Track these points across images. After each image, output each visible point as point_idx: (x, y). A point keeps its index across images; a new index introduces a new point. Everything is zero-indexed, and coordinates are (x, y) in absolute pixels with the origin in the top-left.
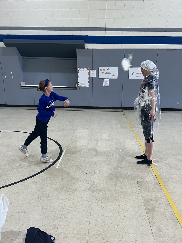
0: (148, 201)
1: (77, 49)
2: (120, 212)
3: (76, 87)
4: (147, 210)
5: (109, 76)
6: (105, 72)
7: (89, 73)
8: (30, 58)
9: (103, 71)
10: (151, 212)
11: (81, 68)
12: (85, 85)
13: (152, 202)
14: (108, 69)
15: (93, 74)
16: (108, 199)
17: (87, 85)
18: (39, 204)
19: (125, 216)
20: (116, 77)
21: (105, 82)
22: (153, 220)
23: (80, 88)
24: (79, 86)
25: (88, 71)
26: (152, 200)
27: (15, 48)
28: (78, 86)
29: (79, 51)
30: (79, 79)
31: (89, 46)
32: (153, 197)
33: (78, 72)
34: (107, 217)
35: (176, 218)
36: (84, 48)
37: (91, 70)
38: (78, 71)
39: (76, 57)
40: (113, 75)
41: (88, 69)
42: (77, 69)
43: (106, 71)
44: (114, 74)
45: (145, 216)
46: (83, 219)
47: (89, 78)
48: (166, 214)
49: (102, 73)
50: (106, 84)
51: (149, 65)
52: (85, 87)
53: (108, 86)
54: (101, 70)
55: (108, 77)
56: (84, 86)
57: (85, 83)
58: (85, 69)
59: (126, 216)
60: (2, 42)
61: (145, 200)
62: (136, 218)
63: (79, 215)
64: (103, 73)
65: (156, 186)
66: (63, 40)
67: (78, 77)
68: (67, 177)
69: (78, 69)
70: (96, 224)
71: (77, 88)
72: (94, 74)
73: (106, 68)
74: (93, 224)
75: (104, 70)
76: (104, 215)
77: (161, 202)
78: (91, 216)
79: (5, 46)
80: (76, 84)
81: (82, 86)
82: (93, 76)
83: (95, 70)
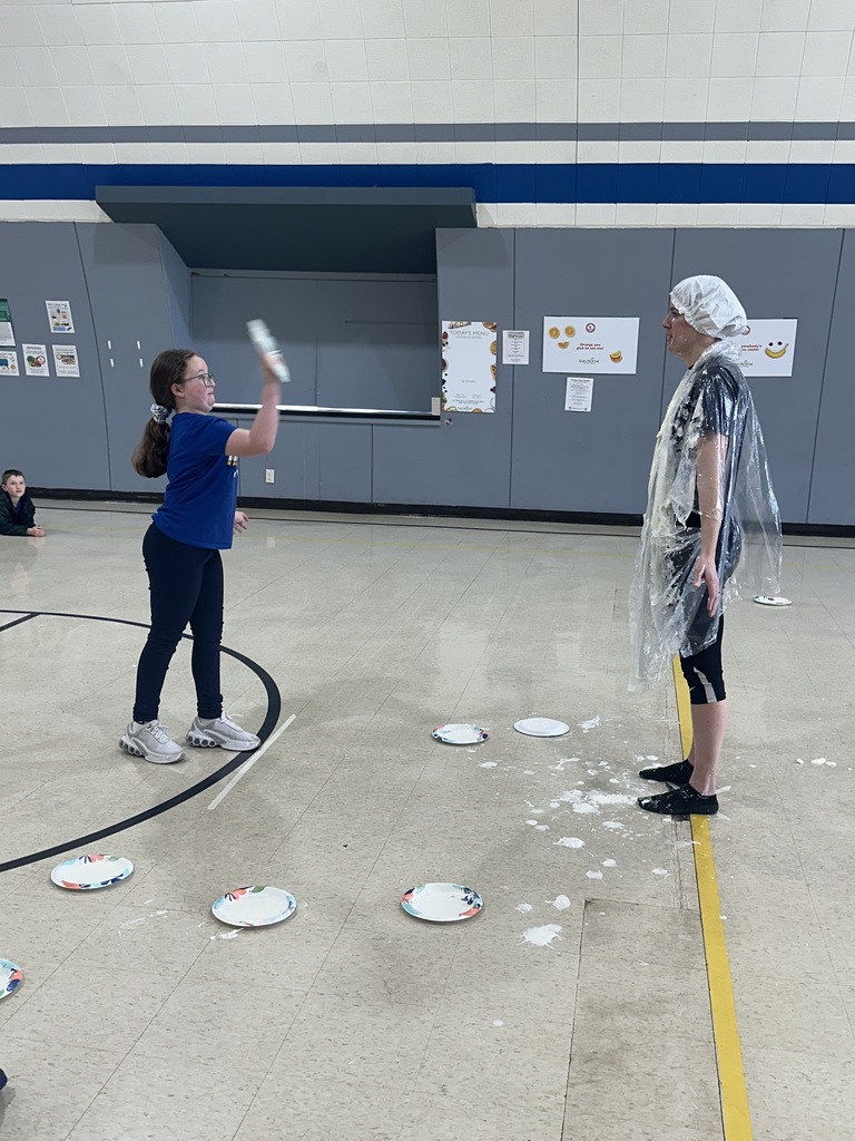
0: (604, 1013)
1: (437, 229)
2: (427, 1064)
3: (435, 412)
4: (576, 1060)
5: (592, 361)
6: (574, 342)
7: (498, 348)
8: (226, 276)
9: (563, 338)
10: (594, 1078)
11: (459, 324)
12: (476, 403)
13: (620, 1021)
14: (590, 329)
15: (517, 350)
16: (398, 986)
17: (487, 403)
18: (39, 993)
19: (448, 1088)
20: (628, 366)
21: (573, 393)
22: (589, 1123)
23: (450, 420)
24: (446, 408)
25: (493, 336)
26: (623, 1008)
27: (154, 227)
28: (442, 407)
29: (447, 242)
30: (448, 375)
31: (496, 215)
32: (638, 994)
33: (444, 341)
34: (349, 1084)
35: (717, 1124)
36: (473, 224)
37: (505, 333)
38: (446, 336)
39: (435, 271)
40: (616, 359)
41: (494, 328)
42: (437, 326)
43: (582, 336)
44: (620, 352)
45: (555, 1095)
46: (225, 1087)
47: (498, 369)
48: (669, 1095)
49: (560, 344)
50: (579, 398)
51: (712, 306)
52: (478, 413)
53: (589, 410)
54: (555, 333)
55: (590, 365)
56: (472, 407)
57: (478, 396)
58: (478, 326)
59: (452, 1089)
60: (94, 199)
61: (590, 1007)
62: (504, 1102)
63: (211, 1062)
64: (563, 345)
65: (674, 935)
66: (374, 188)
67: (444, 364)
68: (240, 860)
69: (445, 326)
70: (278, 1121)
71: (437, 418)
72: (520, 352)
73: (579, 323)
74: (265, 1117)
75: (570, 331)
76: (341, 1076)
77: (667, 1026)
78: (270, 1077)
79: (107, 219)
80: (436, 401)
81: (460, 407)
82: (517, 360)
83: (527, 333)
